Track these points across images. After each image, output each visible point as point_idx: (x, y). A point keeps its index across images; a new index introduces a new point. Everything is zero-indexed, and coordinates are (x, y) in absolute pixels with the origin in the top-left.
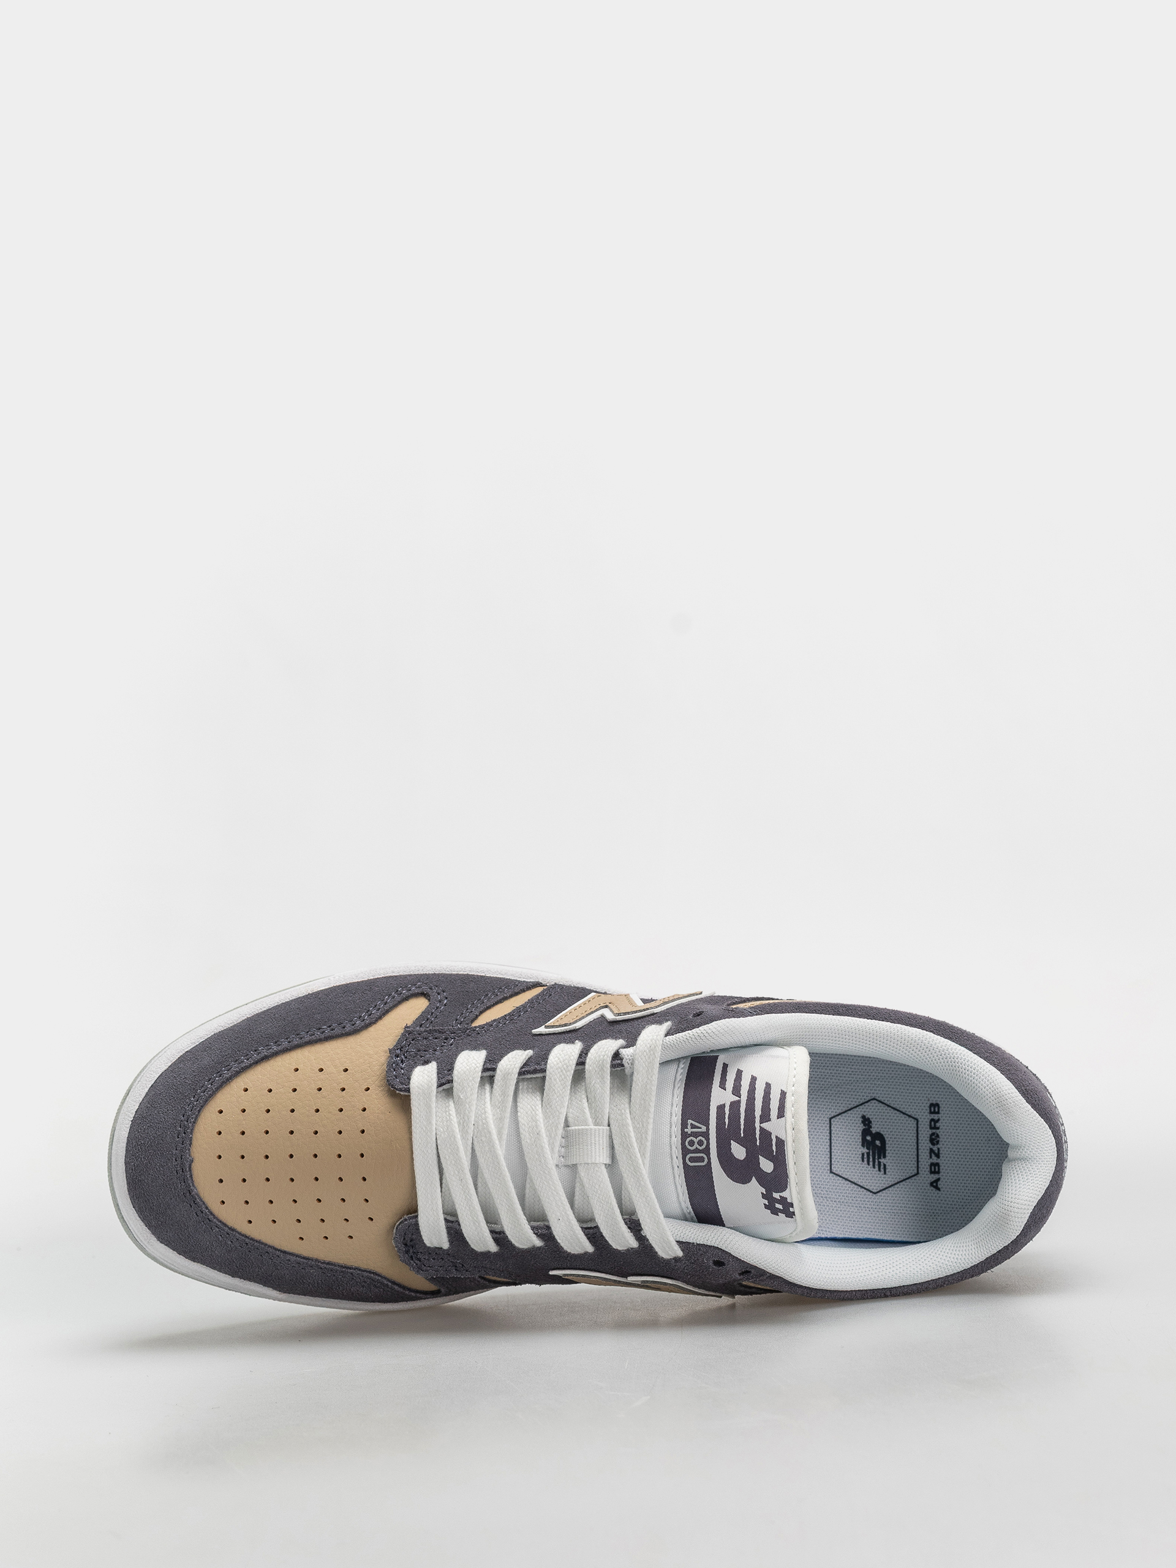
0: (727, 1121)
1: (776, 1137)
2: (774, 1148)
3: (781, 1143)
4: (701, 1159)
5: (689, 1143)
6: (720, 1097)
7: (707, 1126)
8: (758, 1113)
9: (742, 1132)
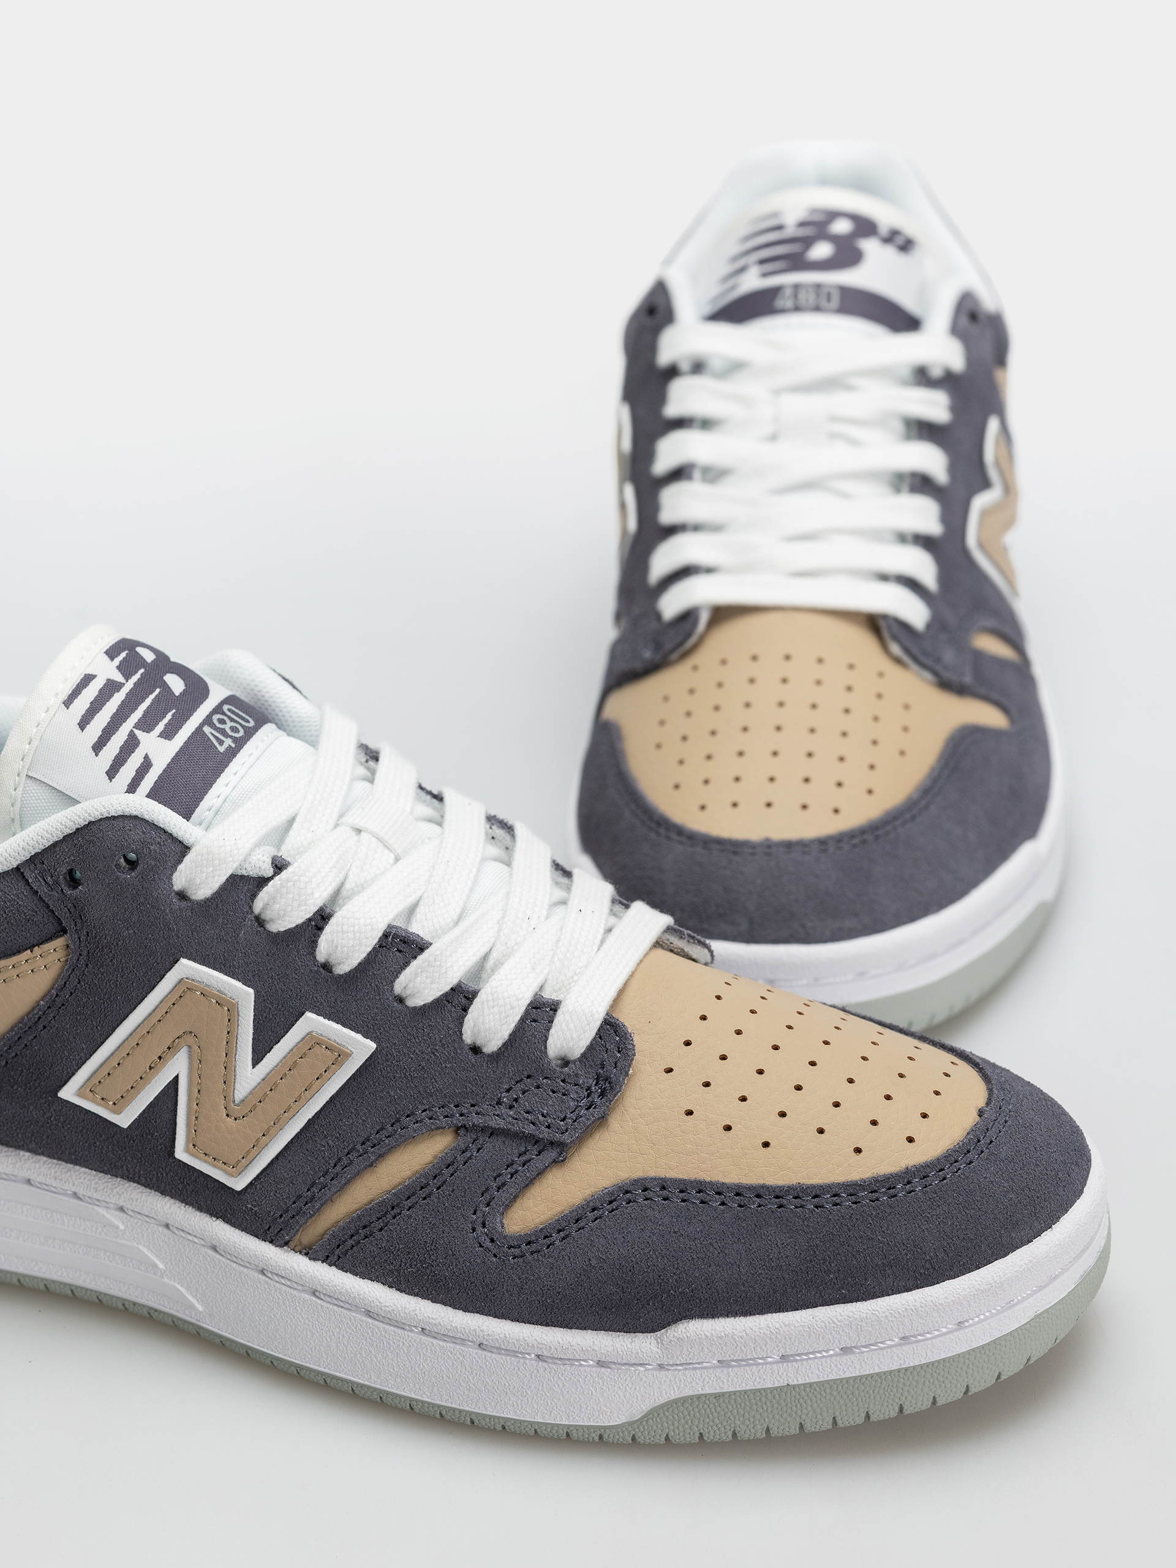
0: (169, 717)
1: (112, 662)
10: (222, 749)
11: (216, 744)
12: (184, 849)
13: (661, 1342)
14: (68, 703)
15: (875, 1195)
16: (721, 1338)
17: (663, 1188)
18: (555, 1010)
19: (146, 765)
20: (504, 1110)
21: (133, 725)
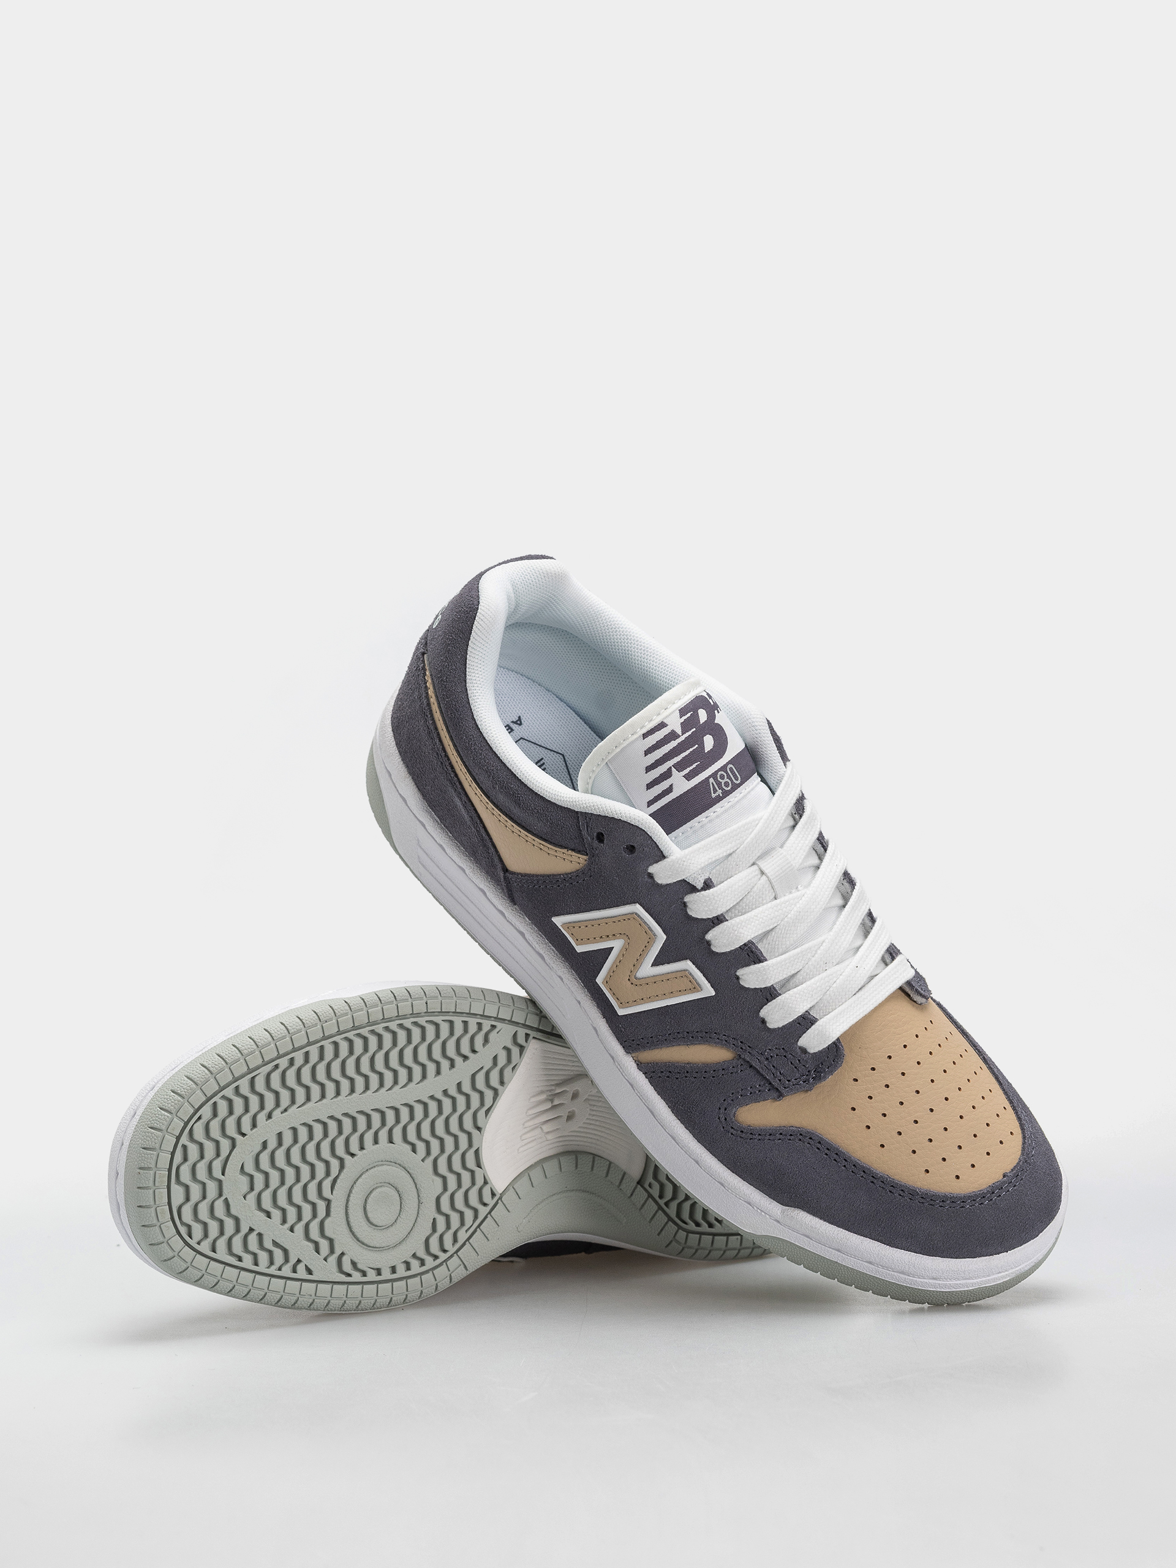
0: (694, 766)
1: (681, 718)
2: (689, 715)
3: (682, 712)
4: (731, 769)
5: (727, 786)
6: (680, 784)
7: (707, 779)
8: (673, 744)
9: (695, 747)
10: (714, 796)
11: (712, 792)
12: (662, 856)
13: (783, 1212)
14: (645, 736)
15: (923, 1200)
16: (812, 1227)
17: (820, 1143)
18: (812, 1024)
19: (669, 790)
20: (762, 1059)
21: (673, 764)
